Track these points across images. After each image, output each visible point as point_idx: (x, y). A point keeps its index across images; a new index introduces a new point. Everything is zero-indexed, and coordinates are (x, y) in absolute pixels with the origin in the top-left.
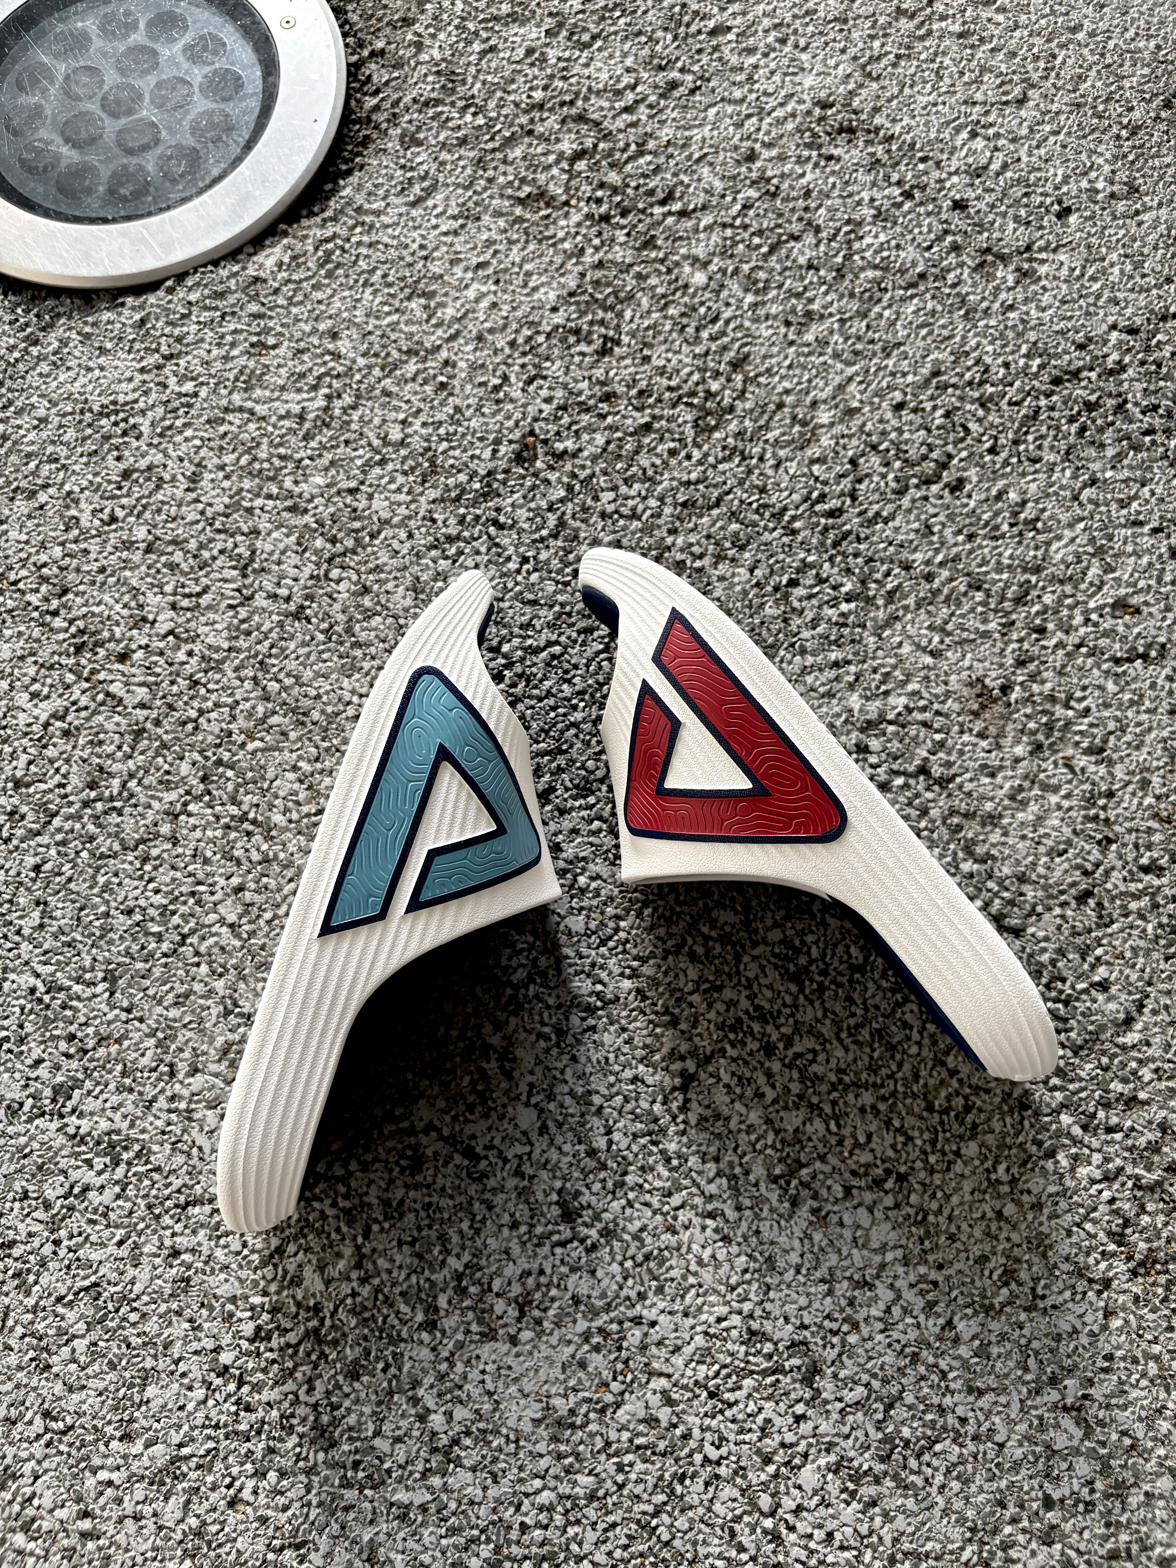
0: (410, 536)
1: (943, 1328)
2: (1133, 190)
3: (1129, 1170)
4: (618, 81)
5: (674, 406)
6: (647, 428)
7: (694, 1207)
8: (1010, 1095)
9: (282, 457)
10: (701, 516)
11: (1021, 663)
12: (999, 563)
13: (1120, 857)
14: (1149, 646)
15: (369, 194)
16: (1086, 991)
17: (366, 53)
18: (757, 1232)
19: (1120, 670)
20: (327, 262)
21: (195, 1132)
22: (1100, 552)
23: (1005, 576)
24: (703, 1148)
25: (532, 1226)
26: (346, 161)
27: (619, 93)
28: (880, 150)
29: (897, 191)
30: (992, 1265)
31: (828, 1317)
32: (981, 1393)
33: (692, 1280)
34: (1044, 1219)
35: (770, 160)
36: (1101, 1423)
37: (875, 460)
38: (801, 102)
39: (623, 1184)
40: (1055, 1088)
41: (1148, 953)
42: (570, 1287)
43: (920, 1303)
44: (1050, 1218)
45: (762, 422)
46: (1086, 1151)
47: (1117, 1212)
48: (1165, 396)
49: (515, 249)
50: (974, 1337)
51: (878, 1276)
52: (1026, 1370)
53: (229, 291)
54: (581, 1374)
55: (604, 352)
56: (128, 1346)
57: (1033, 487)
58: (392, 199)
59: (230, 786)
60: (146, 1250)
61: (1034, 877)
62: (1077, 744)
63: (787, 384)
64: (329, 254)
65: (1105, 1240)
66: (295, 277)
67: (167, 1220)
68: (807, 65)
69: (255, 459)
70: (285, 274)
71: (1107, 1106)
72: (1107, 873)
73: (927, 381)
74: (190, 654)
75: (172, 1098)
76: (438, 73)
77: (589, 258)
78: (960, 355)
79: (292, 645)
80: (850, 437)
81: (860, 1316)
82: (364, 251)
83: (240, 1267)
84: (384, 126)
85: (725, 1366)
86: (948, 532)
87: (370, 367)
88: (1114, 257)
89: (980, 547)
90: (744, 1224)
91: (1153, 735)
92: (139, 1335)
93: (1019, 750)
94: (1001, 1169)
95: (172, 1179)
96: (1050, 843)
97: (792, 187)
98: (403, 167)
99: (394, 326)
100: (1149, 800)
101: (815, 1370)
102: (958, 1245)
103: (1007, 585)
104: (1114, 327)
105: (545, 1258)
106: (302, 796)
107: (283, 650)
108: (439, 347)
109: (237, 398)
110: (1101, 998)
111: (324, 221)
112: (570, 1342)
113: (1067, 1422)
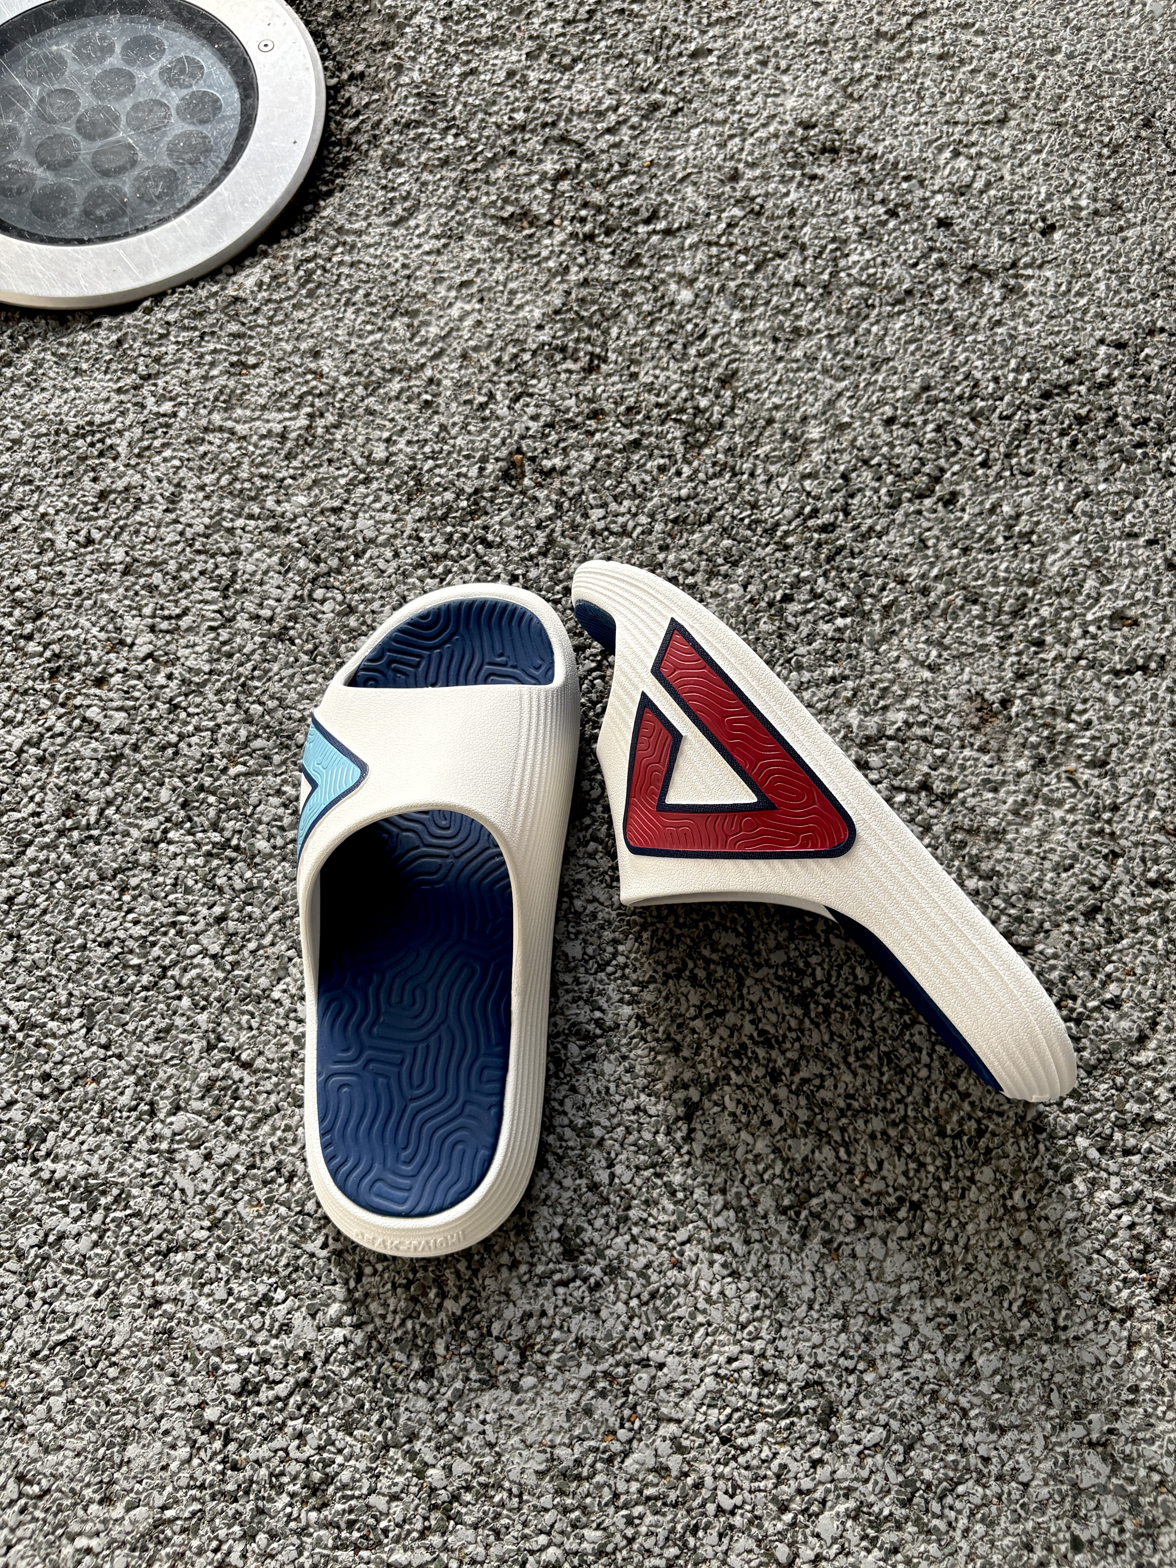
0: (396, 555)
1: (962, 1364)
2: (1116, 207)
3: (1148, 1194)
4: (600, 102)
5: (663, 423)
6: (636, 444)
7: (700, 1241)
8: (1023, 1118)
9: (263, 477)
10: (693, 533)
11: (1020, 677)
12: (994, 576)
13: (1128, 871)
14: (1148, 658)
15: (351, 214)
16: (1097, 1009)
17: (345, 76)
18: (767, 1266)
19: (1120, 682)
20: (308, 281)
21: (177, 1174)
22: (1096, 564)
23: (1001, 589)
24: (710, 1180)
25: (532, 1265)
26: (326, 183)
27: (601, 114)
28: (863, 170)
29: (882, 210)
30: (1011, 1296)
31: (843, 1354)
32: (1003, 1431)
33: (701, 1318)
34: (1063, 1246)
35: (754, 179)
36: (1128, 1459)
37: (867, 475)
38: (783, 122)
39: (627, 1219)
40: (1069, 1110)
41: (1159, 969)
42: (574, 1329)
43: (938, 1338)
44: (1069, 1245)
45: (752, 438)
46: (1104, 1175)
47: (1137, 1238)
48: (1154, 409)
49: (499, 268)
50: (995, 1372)
51: (894, 1310)
52: (1050, 1405)
53: (207, 311)
54: (586, 1422)
55: (590, 369)
56: (107, 1403)
57: (1027, 500)
58: (374, 219)
59: (212, 812)
60: (125, 1300)
61: (1040, 893)
62: (1080, 757)
63: (776, 400)
64: (310, 273)
65: (1126, 1267)
66: (276, 296)
67: (147, 1268)
68: (788, 87)
69: (236, 479)
70: (265, 294)
71: (1123, 1127)
72: (1115, 888)
73: (917, 396)
74: (170, 677)
75: (154, 1139)
76: (419, 95)
77: (574, 276)
78: (949, 370)
79: (276, 667)
80: (842, 451)
81: (877, 1353)
82: (346, 270)
83: (226, 1316)
84: (365, 147)
85: (737, 1410)
86: (943, 545)
87: (352, 386)
88: (1100, 272)
89: (976, 560)
90: (753, 1258)
91: (1156, 747)
92: (118, 1391)
93: (1022, 764)
94: (1017, 1195)
95: (153, 1224)
96: (1056, 858)
97: (776, 206)
98: (384, 187)
99: (376, 345)
100: (1153, 814)
101: (831, 1411)
102: (975, 1275)
103: (1004, 598)
104: (1102, 341)
105: (547, 1298)
106: (286, 821)
107: (266, 672)
108: (423, 365)
109: (217, 418)
110: (1113, 1016)
111: (305, 241)
112: (574, 1387)
113: (1093, 1458)
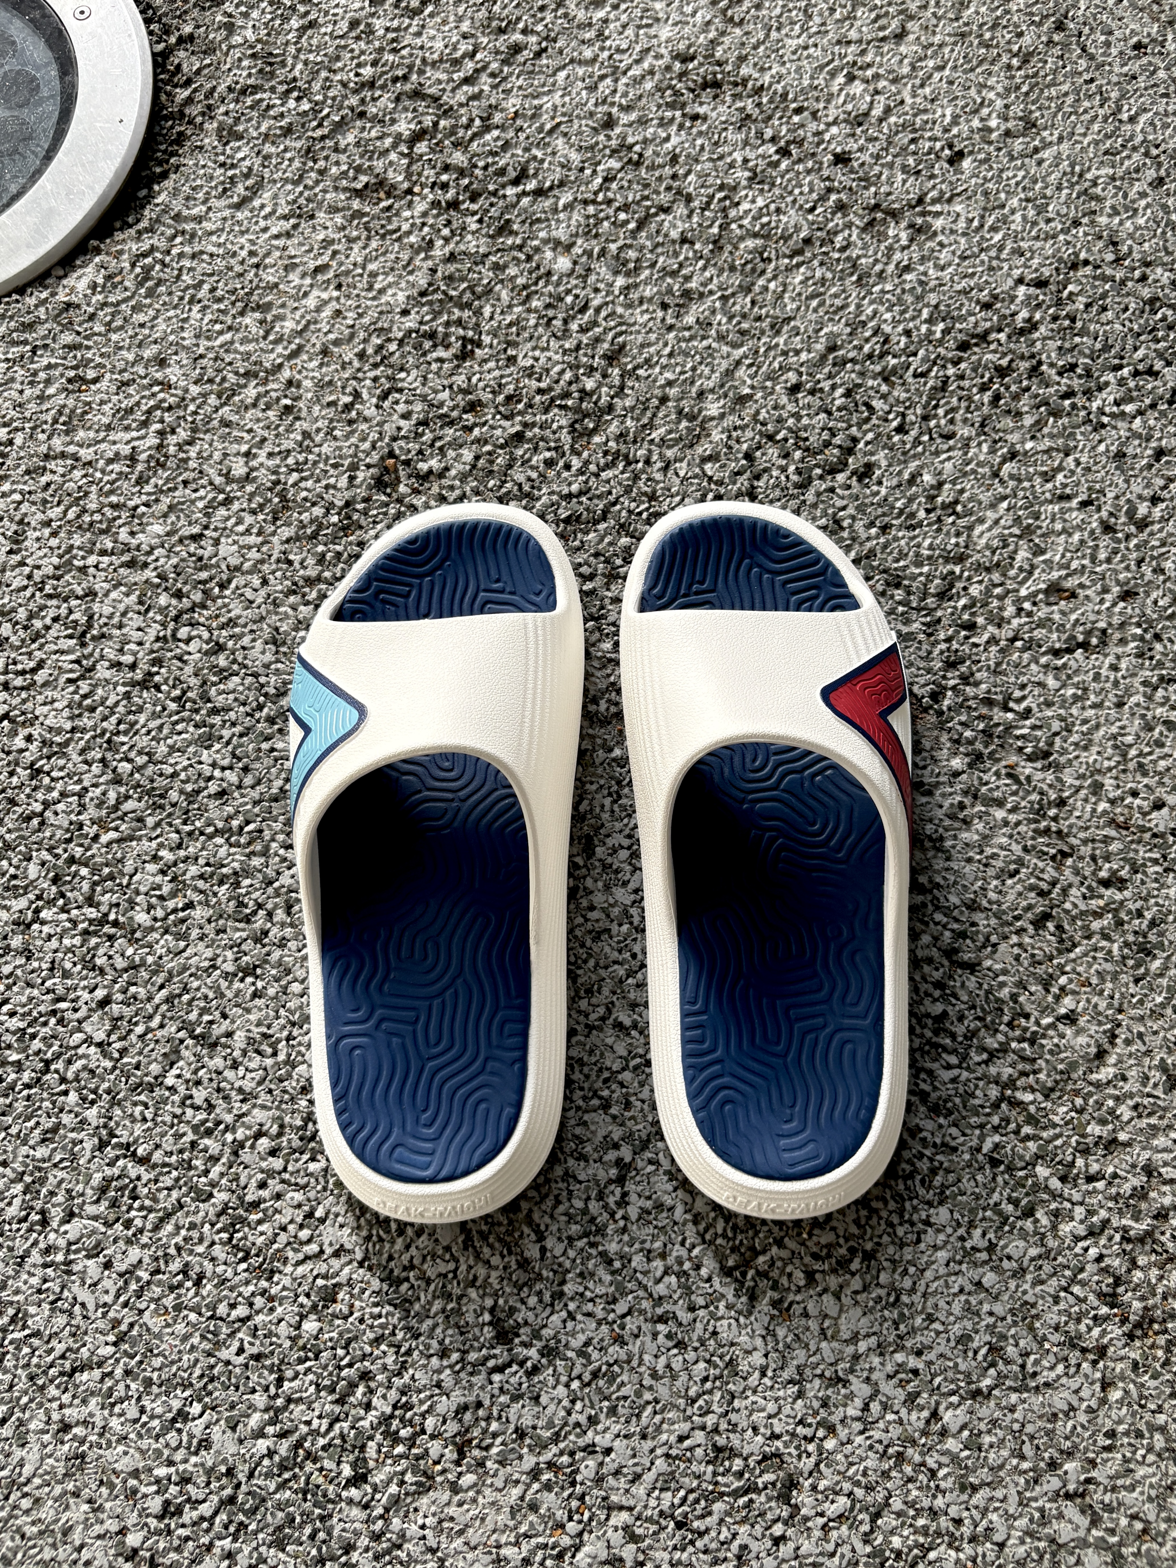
0: (265, 582)
1: (928, 1422)
2: (1030, 125)
3: (1115, 1223)
4: (455, 49)
5: (546, 411)
6: (519, 437)
7: (642, 1312)
8: (979, 1150)
9: (114, 507)
10: (587, 533)
11: (951, 665)
12: (917, 555)
13: (1077, 872)
14: (1088, 633)
15: (187, 199)
16: (1052, 1026)
17: (173, 40)
18: (715, 1333)
19: (1060, 663)
20: (147, 279)
21: (76, 1288)
22: (1027, 532)
23: (925, 569)
24: (647, 1245)
25: (465, 1352)
26: (160, 163)
27: (457, 63)
28: (749, 104)
29: (772, 149)
30: (975, 1345)
31: (801, 1422)
32: (975, 1489)
33: (648, 1396)
34: (1026, 1286)
35: (630, 125)
36: (1108, 1508)
37: (773, 452)
38: (658, 57)
39: (562, 1294)
40: (1028, 1138)
41: (1115, 976)
42: (513, 1418)
43: (900, 1395)
44: (1034, 1285)
45: (645, 420)
46: (1068, 1205)
47: (1106, 1270)
48: (1081, 353)
49: (356, 247)
50: (963, 1427)
51: (852, 1371)
52: (1023, 1457)
53: (38, 321)
54: (532, 1517)
55: (464, 355)
56: (23, 1537)
57: (948, 465)
58: (213, 202)
59: (86, 886)
60: (32, 1426)
61: (984, 903)
62: (1021, 749)
63: (669, 375)
64: (147, 270)
65: (1096, 1303)
66: (112, 299)
67: (53, 1391)
68: (661, 15)
69: (84, 511)
70: (100, 297)
71: (1086, 1152)
72: (1065, 891)
73: (823, 358)
74: (29, 739)
75: (48, 1251)
76: (254, 56)
77: (439, 251)
78: (855, 326)
79: (142, 718)
80: (743, 428)
81: (835, 1419)
82: (187, 263)
83: (140, 1436)
84: (199, 119)
85: (692, 1491)
86: (859, 525)
87: (205, 395)
88: (1014, 202)
89: (896, 539)
90: (699, 1326)
91: (1101, 732)
92: (33, 1523)
93: (957, 763)
94: (977, 1233)
95: (54, 1343)
96: (999, 864)
97: (657, 154)
98: (223, 165)
99: (227, 347)
100: (1103, 806)
101: (791, 1484)
102: (936, 1326)
103: (929, 578)
104: (1020, 281)
105: (482, 1388)
106: (166, 890)
107: (132, 724)
108: (280, 366)
109: (57, 443)
110: (1069, 1032)
111: (139, 232)
112: (517, 1482)
113: (1070, 1510)
